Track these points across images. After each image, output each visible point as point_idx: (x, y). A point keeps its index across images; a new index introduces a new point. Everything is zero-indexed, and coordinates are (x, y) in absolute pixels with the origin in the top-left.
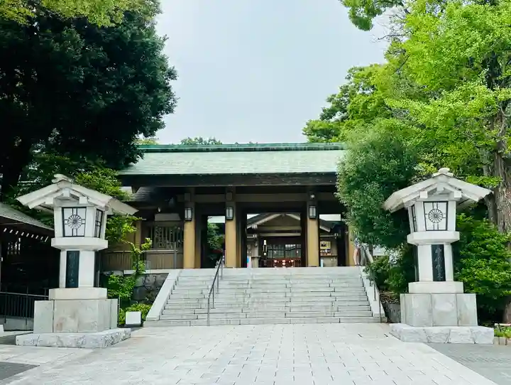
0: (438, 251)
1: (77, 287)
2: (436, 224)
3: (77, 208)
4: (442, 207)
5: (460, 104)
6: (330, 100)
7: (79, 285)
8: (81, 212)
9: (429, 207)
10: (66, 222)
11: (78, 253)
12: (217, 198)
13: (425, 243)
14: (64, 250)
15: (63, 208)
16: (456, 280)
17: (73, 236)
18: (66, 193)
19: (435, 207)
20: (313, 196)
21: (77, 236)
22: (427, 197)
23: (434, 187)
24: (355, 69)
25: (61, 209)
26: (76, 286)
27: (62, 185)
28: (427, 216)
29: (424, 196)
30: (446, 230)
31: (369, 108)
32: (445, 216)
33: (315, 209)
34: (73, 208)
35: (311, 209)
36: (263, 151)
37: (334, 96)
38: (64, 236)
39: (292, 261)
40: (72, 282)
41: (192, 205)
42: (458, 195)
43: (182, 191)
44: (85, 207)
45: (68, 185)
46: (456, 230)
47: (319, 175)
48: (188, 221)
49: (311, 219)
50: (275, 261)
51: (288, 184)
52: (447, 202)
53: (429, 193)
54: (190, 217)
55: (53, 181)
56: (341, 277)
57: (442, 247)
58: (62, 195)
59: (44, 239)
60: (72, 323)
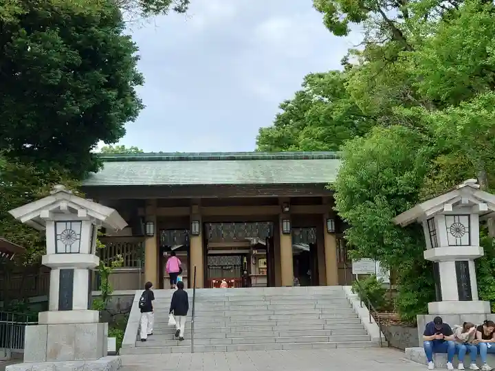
0: (463, 267)
1: (71, 310)
2: (458, 239)
3: (71, 221)
4: (464, 220)
5: (484, 112)
6: (283, 107)
7: (74, 307)
8: (76, 227)
9: (451, 221)
10: (58, 237)
11: (72, 271)
12: (182, 211)
13: (447, 258)
14: (55, 268)
15: (56, 222)
16: (480, 299)
17: (66, 253)
18: (63, 205)
19: (457, 221)
20: (287, 209)
21: (70, 253)
22: (451, 210)
23: (459, 199)
24: (312, 76)
25: (53, 223)
26: (70, 308)
27: (60, 196)
28: (449, 230)
29: (448, 208)
30: (470, 245)
31: (334, 117)
32: (467, 230)
33: (289, 223)
34: (66, 222)
35: (285, 224)
36: (227, 159)
37: (288, 102)
38: (56, 252)
39: (233, 281)
40: (66, 303)
41: (154, 218)
42: (483, 208)
43: (143, 203)
44: (81, 221)
45: (66, 197)
46: (480, 246)
47: (298, 186)
48: (149, 236)
49: (284, 233)
50: (214, 281)
51: (265, 195)
52: (469, 215)
53: (453, 206)
54: (152, 232)
55: (51, 192)
56: (325, 298)
57: (466, 263)
58: (59, 207)
59: (10, 257)
60: (68, 351)
